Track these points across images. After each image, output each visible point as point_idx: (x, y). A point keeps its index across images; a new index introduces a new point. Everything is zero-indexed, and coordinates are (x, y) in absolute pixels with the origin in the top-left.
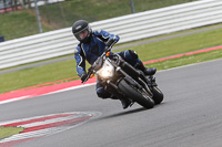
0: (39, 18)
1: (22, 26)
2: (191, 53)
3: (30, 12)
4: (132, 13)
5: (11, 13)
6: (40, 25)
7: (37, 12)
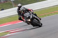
0: (13, 4)
1: (8, 6)
2: (53, 12)
3: (11, 2)
4: (37, 2)
5: (6, 3)
6: (13, 6)
7: (13, 2)
